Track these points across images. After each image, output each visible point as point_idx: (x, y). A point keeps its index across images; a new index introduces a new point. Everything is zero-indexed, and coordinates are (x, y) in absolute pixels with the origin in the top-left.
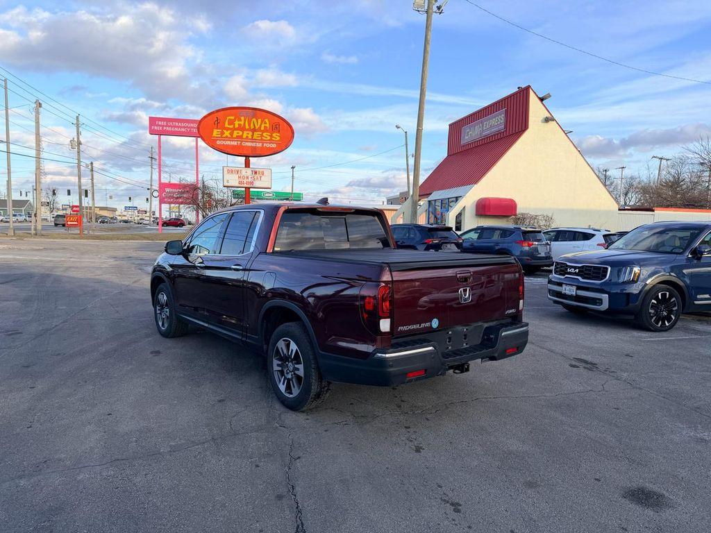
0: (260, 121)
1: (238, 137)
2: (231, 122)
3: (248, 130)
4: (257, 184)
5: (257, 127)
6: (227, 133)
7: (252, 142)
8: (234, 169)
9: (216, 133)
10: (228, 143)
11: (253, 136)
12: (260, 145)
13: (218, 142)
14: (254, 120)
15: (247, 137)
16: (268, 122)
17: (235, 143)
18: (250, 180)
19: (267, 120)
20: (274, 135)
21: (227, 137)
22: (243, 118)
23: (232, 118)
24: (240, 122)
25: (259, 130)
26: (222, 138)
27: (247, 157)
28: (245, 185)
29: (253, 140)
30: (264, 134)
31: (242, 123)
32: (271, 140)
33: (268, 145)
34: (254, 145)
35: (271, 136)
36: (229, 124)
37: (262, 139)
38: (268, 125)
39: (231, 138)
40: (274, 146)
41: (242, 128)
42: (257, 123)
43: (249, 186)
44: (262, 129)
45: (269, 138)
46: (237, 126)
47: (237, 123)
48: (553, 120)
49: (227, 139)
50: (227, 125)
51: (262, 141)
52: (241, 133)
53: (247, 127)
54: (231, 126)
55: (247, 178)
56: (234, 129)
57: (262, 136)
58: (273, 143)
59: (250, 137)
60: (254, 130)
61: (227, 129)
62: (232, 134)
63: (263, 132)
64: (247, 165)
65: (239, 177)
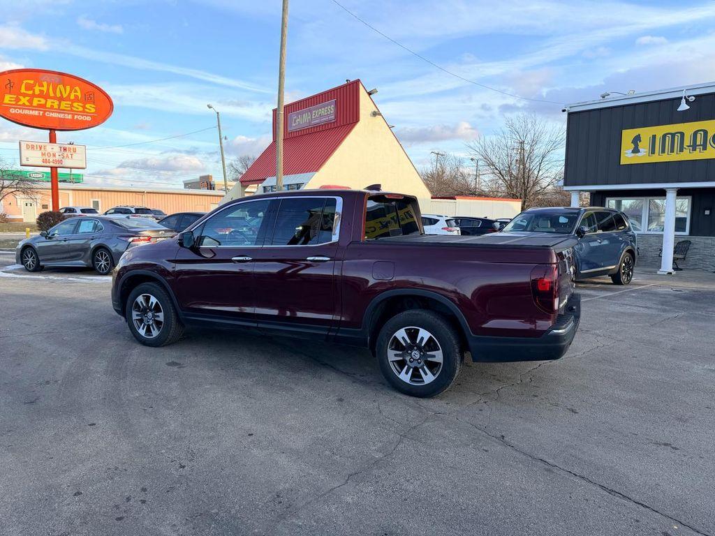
0: (68, 88)
1: (39, 106)
2: (29, 87)
3: (53, 98)
4: (67, 163)
5: (65, 96)
6: (24, 100)
7: (59, 113)
8: (35, 144)
9: (8, 99)
10: (27, 112)
11: (59, 105)
12: (70, 117)
13: (12, 111)
14: (61, 86)
15: (52, 107)
16: (79, 91)
17: (36, 113)
18: (57, 158)
19: (77, 88)
20: (88, 106)
21: (24, 105)
22: (45, 84)
23: (32, 82)
24: (41, 88)
25: (68, 98)
27: (52, 130)
28: (52, 164)
29: (59, 110)
30: (75, 104)
31: (45, 89)
32: (84, 111)
33: (80, 118)
34: (61, 116)
35: (84, 107)
36: (27, 89)
37: (72, 110)
38: (79, 94)
39: (31, 107)
40: (89, 119)
42: (64, 90)
43: (57, 165)
44: (72, 97)
45: (81, 109)
46: (37, 92)
47: (37, 89)
48: (380, 114)
49: (23, 107)
50: (23, 90)
51: (72, 111)
52: (43, 101)
53: (51, 94)
54: (30, 92)
55: (54, 155)
56: (34, 96)
57: (72, 106)
58: (87, 116)
59: (56, 106)
60: (61, 99)
61: (25, 95)
62: (30, 101)
63: (73, 101)
64: (53, 139)
65: (43, 154)
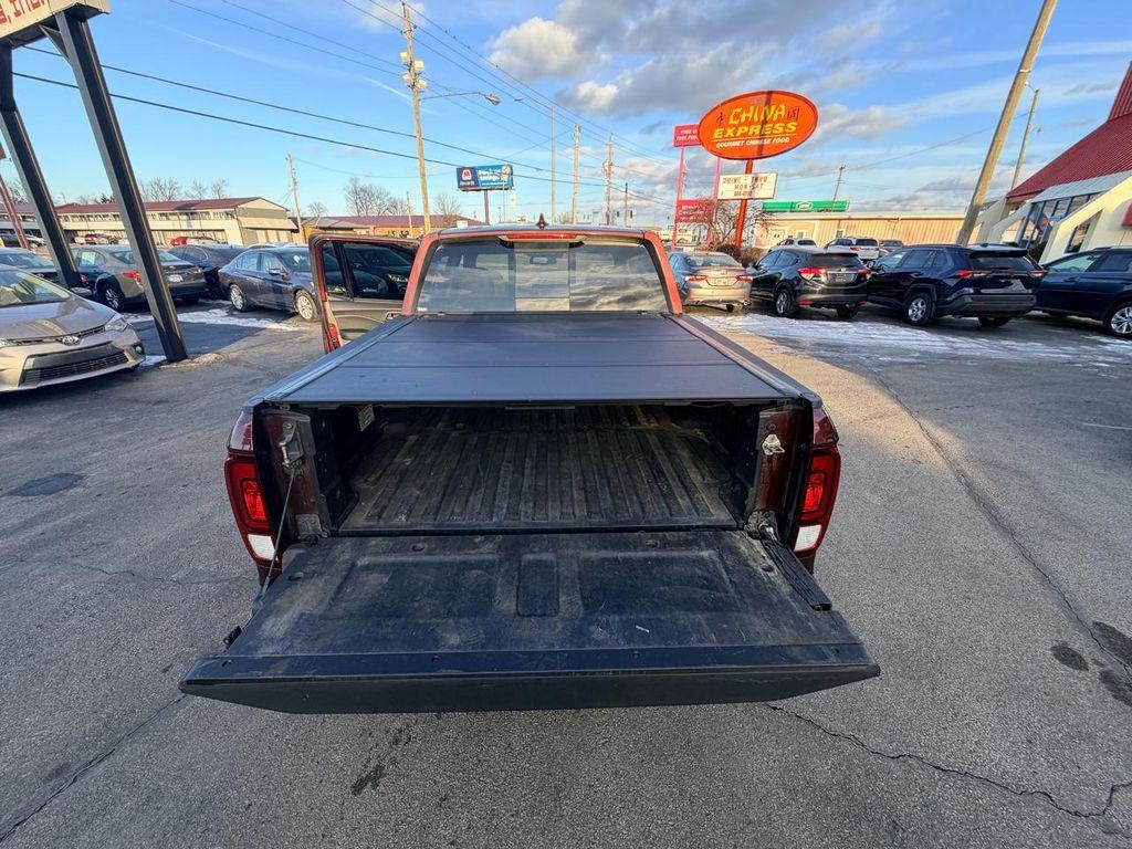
0: (773, 108)
1: (742, 135)
2: (737, 116)
3: (757, 123)
4: (758, 194)
5: (768, 118)
6: (730, 132)
7: (759, 139)
9: (718, 133)
10: (730, 144)
11: (761, 130)
12: (769, 142)
13: (719, 145)
14: (766, 107)
15: (754, 133)
16: (783, 109)
17: (737, 144)
18: (748, 189)
19: (783, 106)
20: (789, 125)
21: (729, 137)
22: (752, 109)
23: (739, 110)
24: (748, 115)
25: (771, 121)
26: (724, 139)
27: (750, 160)
28: (742, 197)
29: (760, 136)
30: (776, 126)
31: (750, 115)
32: (784, 132)
33: (778, 141)
34: (760, 142)
35: (785, 127)
36: (734, 119)
37: (772, 133)
38: (783, 113)
39: (734, 138)
40: (786, 140)
41: (749, 123)
42: (768, 112)
43: (746, 197)
44: (775, 118)
45: (781, 130)
46: (743, 120)
47: (744, 116)
49: (730, 139)
50: (731, 121)
51: (772, 135)
52: (746, 129)
53: (756, 119)
54: (737, 122)
55: (746, 187)
56: (740, 125)
57: (773, 128)
58: (786, 137)
59: (757, 133)
60: (764, 123)
61: (731, 126)
62: (735, 132)
63: (775, 123)
64: (749, 170)
65: (737, 187)
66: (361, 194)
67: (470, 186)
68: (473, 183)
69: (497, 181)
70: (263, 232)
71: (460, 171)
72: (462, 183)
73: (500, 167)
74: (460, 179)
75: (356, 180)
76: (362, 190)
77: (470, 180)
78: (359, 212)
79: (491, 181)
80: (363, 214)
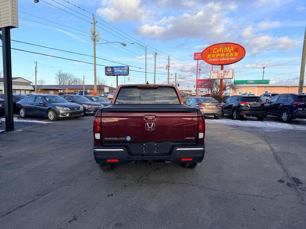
0: (229, 48)
1: (218, 57)
2: (216, 51)
3: (223, 53)
4: (226, 77)
5: (227, 51)
7: (224, 58)
8: (215, 71)
9: (209, 56)
10: (214, 60)
11: (225, 55)
12: (228, 59)
13: (210, 60)
14: (226, 48)
15: (222, 56)
16: (232, 48)
17: (217, 60)
18: (222, 75)
19: (232, 47)
20: (235, 54)
22: (221, 48)
23: (216, 49)
24: (219, 50)
25: (228, 52)
26: (211, 58)
27: (222, 65)
28: (220, 78)
29: (225, 57)
30: (231, 54)
31: (220, 50)
32: (234, 56)
33: (232, 59)
34: (225, 59)
35: (234, 54)
36: (215, 51)
37: (229, 56)
38: (232, 50)
39: (215, 58)
40: (235, 59)
41: (220, 53)
42: (227, 49)
43: (222, 78)
44: (230, 51)
45: (233, 55)
46: (218, 52)
47: (218, 51)
49: (213, 58)
50: (213, 52)
51: (229, 57)
52: (219, 55)
53: (223, 52)
54: (216, 52)
55: (222, 74)
56: (217, 53)
57: (229, 55)
58: (234, 58)
59: (224, 56)
61: (214, 54)
62: (215, 56)
63: (230, 53)
64: (222, 69)
65: (218, 75)
66: (62, 76)
67: (110, 74)
68: (112, 73)
69: (122, 72)
70: (19, 91)
71: (106, 68)
72: (107, 73)
73: (123, 67)
74: (106, 71)
75: (61, 71)
76: (63, 75)
77: (111, 71)
78: (60, 83)
79: (120, 72)
80: (62, 84)
